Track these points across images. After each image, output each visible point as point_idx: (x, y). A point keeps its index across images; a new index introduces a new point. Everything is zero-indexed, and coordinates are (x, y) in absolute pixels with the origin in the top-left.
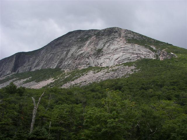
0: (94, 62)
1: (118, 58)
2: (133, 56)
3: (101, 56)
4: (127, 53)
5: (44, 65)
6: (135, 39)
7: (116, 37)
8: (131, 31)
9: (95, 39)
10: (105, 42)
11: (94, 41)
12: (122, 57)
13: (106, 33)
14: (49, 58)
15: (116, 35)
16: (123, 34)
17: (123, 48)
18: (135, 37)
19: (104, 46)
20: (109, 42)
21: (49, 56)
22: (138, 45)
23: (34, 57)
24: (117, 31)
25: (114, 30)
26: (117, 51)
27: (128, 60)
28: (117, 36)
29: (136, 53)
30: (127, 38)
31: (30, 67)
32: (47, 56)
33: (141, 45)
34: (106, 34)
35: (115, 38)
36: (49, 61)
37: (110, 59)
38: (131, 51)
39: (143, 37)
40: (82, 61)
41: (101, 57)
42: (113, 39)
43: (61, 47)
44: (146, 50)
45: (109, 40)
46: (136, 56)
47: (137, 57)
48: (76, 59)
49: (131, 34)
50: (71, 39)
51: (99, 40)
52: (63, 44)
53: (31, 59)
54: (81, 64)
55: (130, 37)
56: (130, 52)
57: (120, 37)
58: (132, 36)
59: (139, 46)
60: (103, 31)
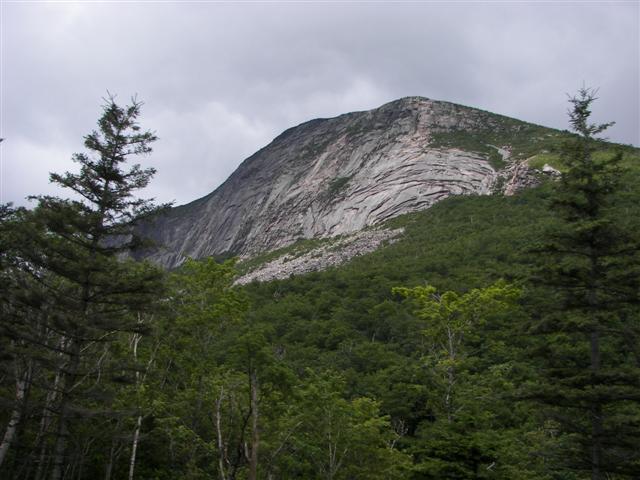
0: (314, 223)
1: (382, 204)
2: (429, 191)
3: (339, 202)
4: (415, 183)
5: (206, 245)
6: (460, 129)
7: (403, 131)
8: (450, 104)
9: (343, 145)
10: (370, 150)
11: (338, 151)
12: (395, 199)
13: (379, 122)
14: (220, 223)
15: (406, 123)
16: (425, 119)
17: (408, 168)
18: (461, 125)
19: (362, 165)
20: (380, 151)
21: (223, 214)
22: (461, 149)
23: (187, 224)
24: (410, 111)
25: (404, 109)
26: (387, 179)
27: (412, 205)
28: (407, 128)
29: (442, 181)
30: (437, 130)
31: (172, 255)
32: (217, 217)
33: (468, 149)
34: (380, 124)
35: (401, 133)
36: (221, 233)
37: (358, 209)
38: (428, 175)
39: (490, 120)
40: (289, 223)
41: (338, 205)
42: (393, 140)
43: (255, 183)
44: (476, 167)
45: (382, 143)
46: (440, 189)
47: (440, 192)
48: (275, 219)
49: (449, 113)
50: (284, 151)
51: (355, 147)
52: (262, 174)
53: (177, 230)
54: (283, 233)
55: (447, 126)
56: (425, 178)
57: (416, 129)
58: (453, 121)
59: (460, 152)
60: (370, 117)
